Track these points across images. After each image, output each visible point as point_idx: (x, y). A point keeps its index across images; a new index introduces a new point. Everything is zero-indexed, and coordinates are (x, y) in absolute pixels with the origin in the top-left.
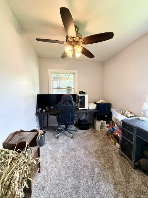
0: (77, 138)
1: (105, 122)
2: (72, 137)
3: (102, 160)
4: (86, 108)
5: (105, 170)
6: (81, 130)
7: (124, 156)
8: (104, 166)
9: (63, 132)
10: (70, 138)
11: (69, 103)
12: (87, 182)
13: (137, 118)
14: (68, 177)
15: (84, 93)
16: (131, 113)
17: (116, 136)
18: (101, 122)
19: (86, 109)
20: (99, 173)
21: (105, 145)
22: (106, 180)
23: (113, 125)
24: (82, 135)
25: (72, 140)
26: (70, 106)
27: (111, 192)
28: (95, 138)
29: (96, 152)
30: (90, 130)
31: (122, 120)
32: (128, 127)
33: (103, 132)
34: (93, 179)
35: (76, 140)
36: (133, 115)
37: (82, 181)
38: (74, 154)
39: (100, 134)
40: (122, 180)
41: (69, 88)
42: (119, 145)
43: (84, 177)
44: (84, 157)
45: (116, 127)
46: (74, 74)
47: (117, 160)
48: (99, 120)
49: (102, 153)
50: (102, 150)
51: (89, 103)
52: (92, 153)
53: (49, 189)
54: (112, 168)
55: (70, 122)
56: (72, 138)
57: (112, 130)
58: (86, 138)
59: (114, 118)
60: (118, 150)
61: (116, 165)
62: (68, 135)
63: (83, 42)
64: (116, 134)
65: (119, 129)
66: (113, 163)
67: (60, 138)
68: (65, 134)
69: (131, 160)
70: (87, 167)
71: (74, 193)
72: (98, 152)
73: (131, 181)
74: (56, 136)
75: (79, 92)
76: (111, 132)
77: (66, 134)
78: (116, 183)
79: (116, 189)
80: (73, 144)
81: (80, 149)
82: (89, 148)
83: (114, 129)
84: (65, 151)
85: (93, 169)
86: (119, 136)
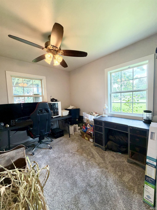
0: (56, 147)
1: (77, 125)
2: (51, 147)
3: (85, 155)
4: (60, 115)
5: (89, 160)
6: (56, 138)
7: (98, 146)
8: (88, 159)
9: (38, 147)
10: (48, 149)
11: (45, 111)
12: (80, 175)
13: (101, 116)
14: (64, 181)
15: (56, 101)
16: (96, 113)
17: (89, 133)
18: (74, 126)
19: (60, 117)
20: (86, 164)
21: (82, 144)
22: (92, 166)
23: (86, 125)
24: (60, 143)
25: (51, 150)
26: (46, 115)
27: (98, 171)
28: (72, 142)
29: (77, 151)
30: (65, 136)
31: (94, 119)
32: (98, 123)
33: (77, 134)
34: (84, 171)
35: (56, 148)
36: (98, 115)
37: (76, 176)
38: (59, 161)
39: (75, 137)
40: (101, 161)
41: (36, 96)
42: (92, 140)
43: (77, 173)
44: (70, 159)
45: (89, 126)
46: (41, 80)
47: (94, 151)
48: (72, 124)
49: (82, 150)
50: (82, 148)
51: (62, 109)
52: (74, 154)
53: (50, 201)
54: (93, 157)
55: (46, 132)
56: (50, 149)
57: (85, 130)
58: (64, 144)
59: (86, 119)
60: (92, 144)
61: (94, 154)
62: (45, 148)
63: (63, 53)
64: (89, 131)
65: (91, 127)
66: (92, 153)
67: (35, 153)
68: (40, 148)
69: (103, 146)
70: (76, 165)
71: (74, 188)
72: (79, 151)
73: (106, 158)
74: (30, 153)
75: (51, 99)
76: (84, 132)
77: (42, 147)
78: (99, 164)
79: (100, 168)
80: (54, 153)
81: (63, 155)
82: (71, 151)
83: (87, 128)
84: (49, 162)
85: (81, 164)
86: (91, 133)
